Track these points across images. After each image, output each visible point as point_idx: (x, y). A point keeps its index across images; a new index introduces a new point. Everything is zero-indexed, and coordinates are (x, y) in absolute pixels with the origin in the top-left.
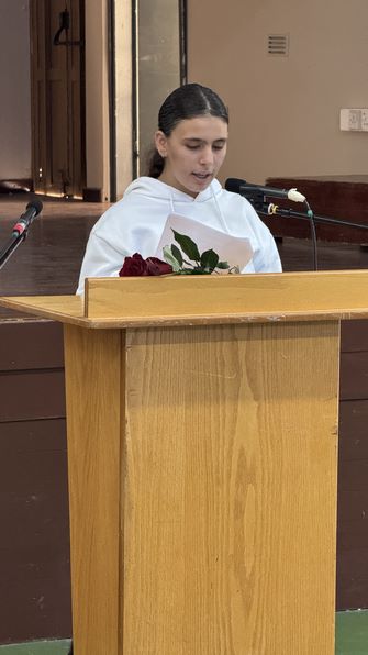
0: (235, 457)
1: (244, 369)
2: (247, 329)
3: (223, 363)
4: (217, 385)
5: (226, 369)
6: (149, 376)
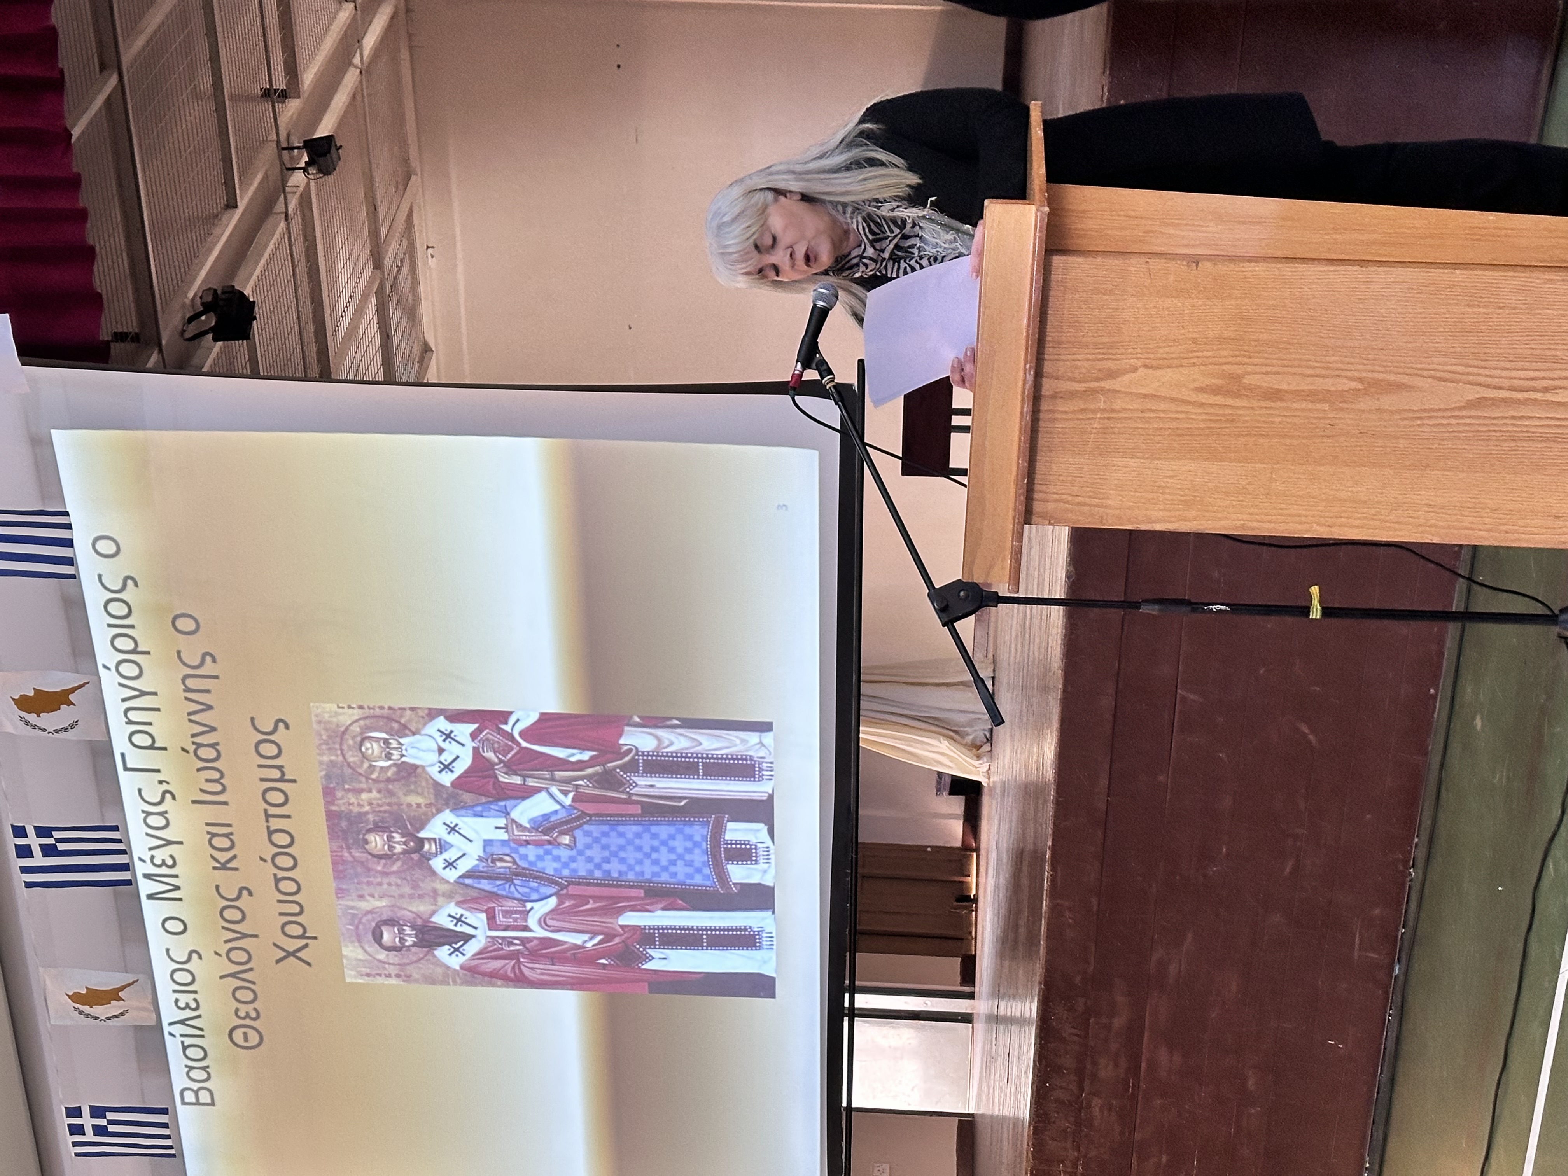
0: (1203, 398)
1: (1094, 384)
2: (1044, 379)
3: (1082, 411)
4: (1109, 418)
5: (1092, 407)
6: (1087, 500)
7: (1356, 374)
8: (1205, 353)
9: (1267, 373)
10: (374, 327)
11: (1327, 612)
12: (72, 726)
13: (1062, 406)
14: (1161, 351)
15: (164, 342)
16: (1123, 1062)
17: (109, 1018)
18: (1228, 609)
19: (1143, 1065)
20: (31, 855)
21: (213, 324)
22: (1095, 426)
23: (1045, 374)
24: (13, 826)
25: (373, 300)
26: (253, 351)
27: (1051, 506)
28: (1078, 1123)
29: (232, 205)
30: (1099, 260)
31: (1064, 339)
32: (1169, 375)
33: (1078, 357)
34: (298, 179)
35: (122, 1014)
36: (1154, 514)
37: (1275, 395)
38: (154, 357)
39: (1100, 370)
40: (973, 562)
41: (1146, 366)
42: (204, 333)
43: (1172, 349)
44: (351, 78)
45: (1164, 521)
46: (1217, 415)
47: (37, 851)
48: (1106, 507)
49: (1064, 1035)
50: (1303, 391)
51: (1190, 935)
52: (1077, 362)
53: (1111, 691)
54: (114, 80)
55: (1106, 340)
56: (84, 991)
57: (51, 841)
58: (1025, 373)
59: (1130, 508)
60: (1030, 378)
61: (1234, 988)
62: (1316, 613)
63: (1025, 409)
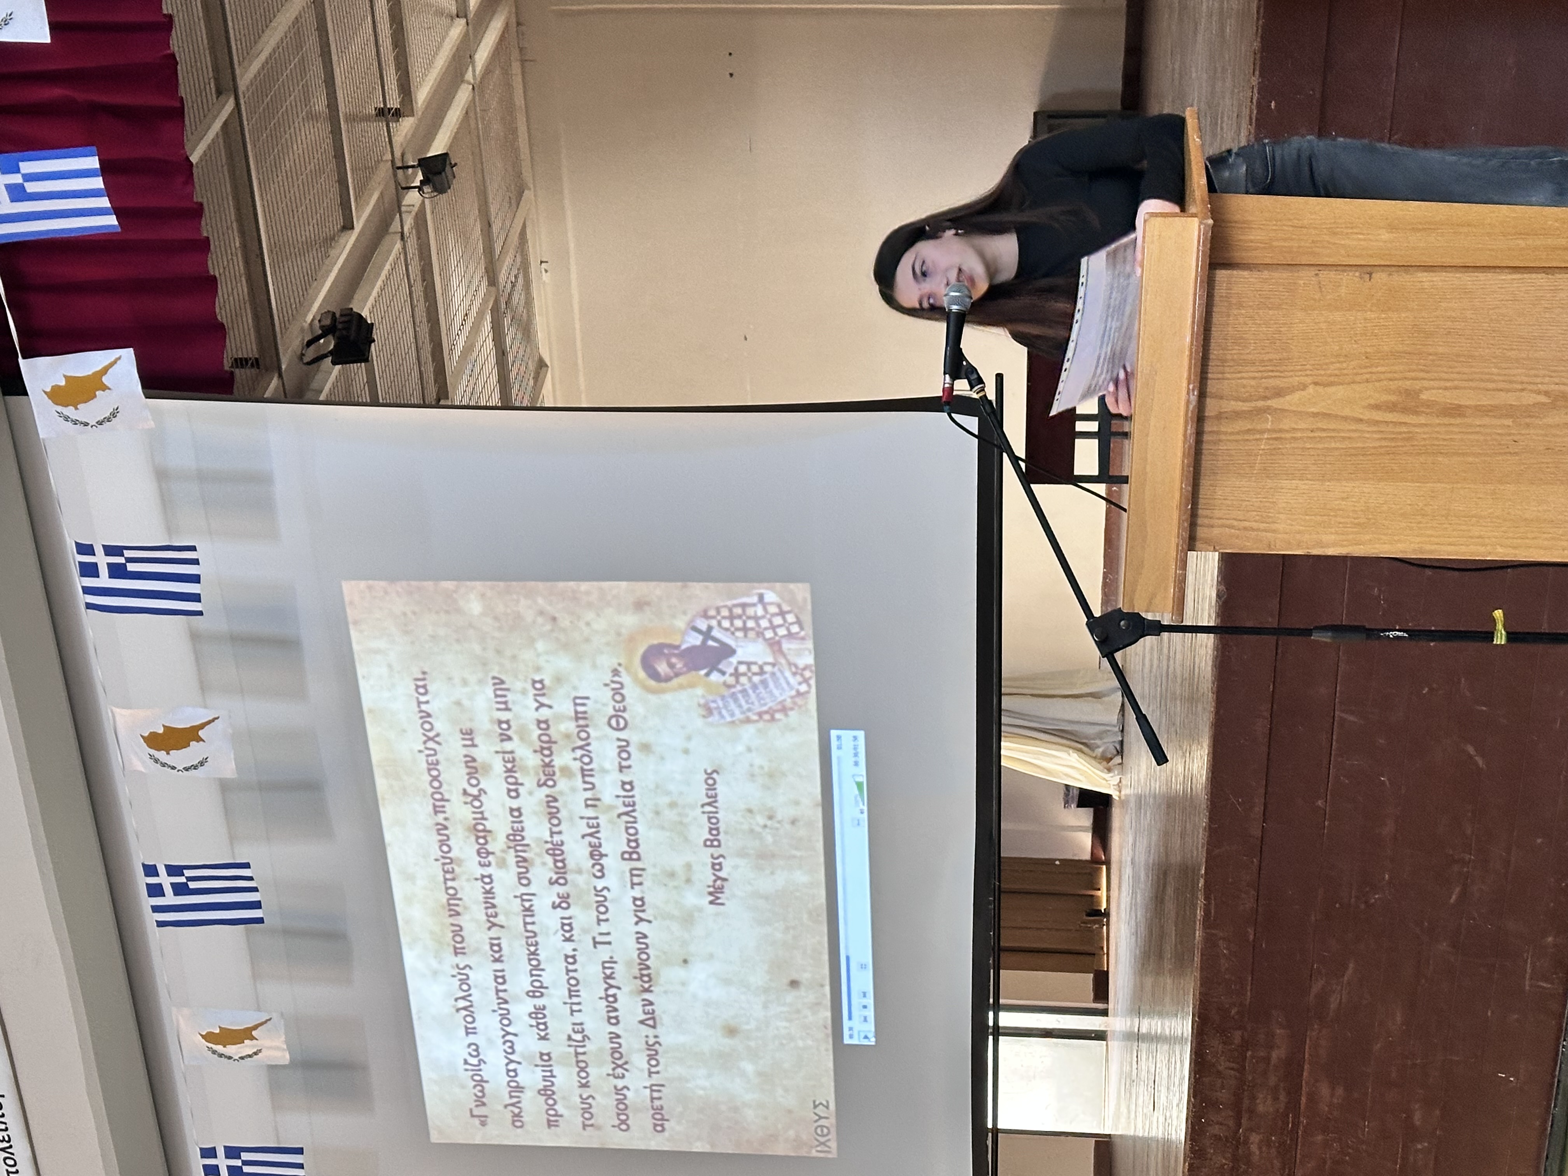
0: (1378, 416)
1: (1260, 404)
2: (1208, 400)
3: (1248, 431)
4: (1276, 439)
5: (1259, 427)
6: (1255, 525)
7: (1542, 387)
8: (1379, 369)
9: (1446, 388)
10: (490, 343)
11: (1512, 637)
12: (202, 764)
13: (1226, 427)
14: (1331, 367)
15: (284, 367)
16: (1283, 1097)
17: (242, 1058)
18: (1406, 635)
19: (1304, 1100)
20: (163, 895)
21: (332, 347)
22: (1262, 447)
23: (1208, 394)
24: (144, 865)
25: (489, 318)
26: (371, 373)
27: (1216, 531)
28: (1235, 1159)
29: (348, 226)
30: (1266, 274)
31: (1229, 357)
32: (1339, 392)
33: (1244, 375)
34: (413, 198)
35: (256, 1053)
36: (1326, 538)
37: (1455, 411)
38: (275, 382)
39: (1267, 388)
40: (1134, 591)
41: (1316, 384)
42: (324, 356)
43: (1345, 365)
44: (463, 95)
45: (1334, 544)
46: (1393, 433)
47: (168, 890)
48: (1274, 531)
49: (1221, 1068)
50: (1484, 406)
51: (1351, 965)
52: (1245, 382)
53: (1267, 714)
54: (230, 105)
55: (1271, 356)
56: (217, 1031)
57: (182, 880)
58: (1188, 393)
59: (1299, 532)
60: (1194, 398)
61: (1399, 1019)
62: (1500, 638)
63: (1189, 431)
